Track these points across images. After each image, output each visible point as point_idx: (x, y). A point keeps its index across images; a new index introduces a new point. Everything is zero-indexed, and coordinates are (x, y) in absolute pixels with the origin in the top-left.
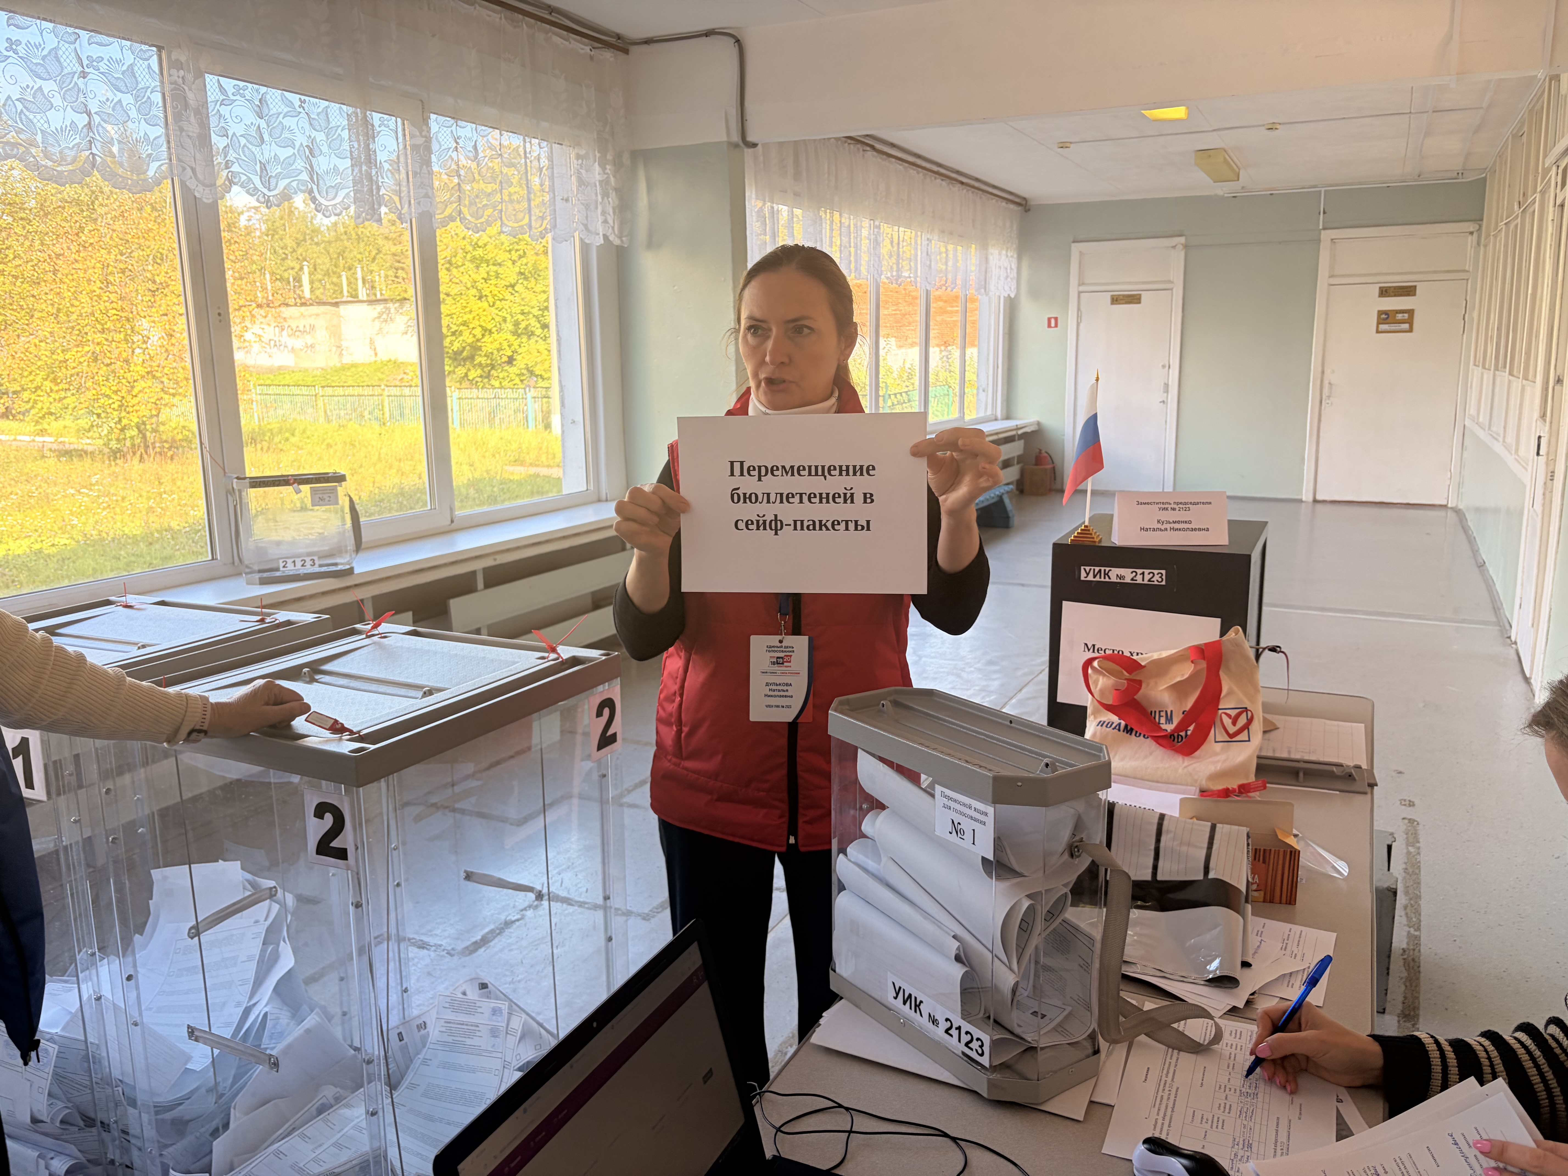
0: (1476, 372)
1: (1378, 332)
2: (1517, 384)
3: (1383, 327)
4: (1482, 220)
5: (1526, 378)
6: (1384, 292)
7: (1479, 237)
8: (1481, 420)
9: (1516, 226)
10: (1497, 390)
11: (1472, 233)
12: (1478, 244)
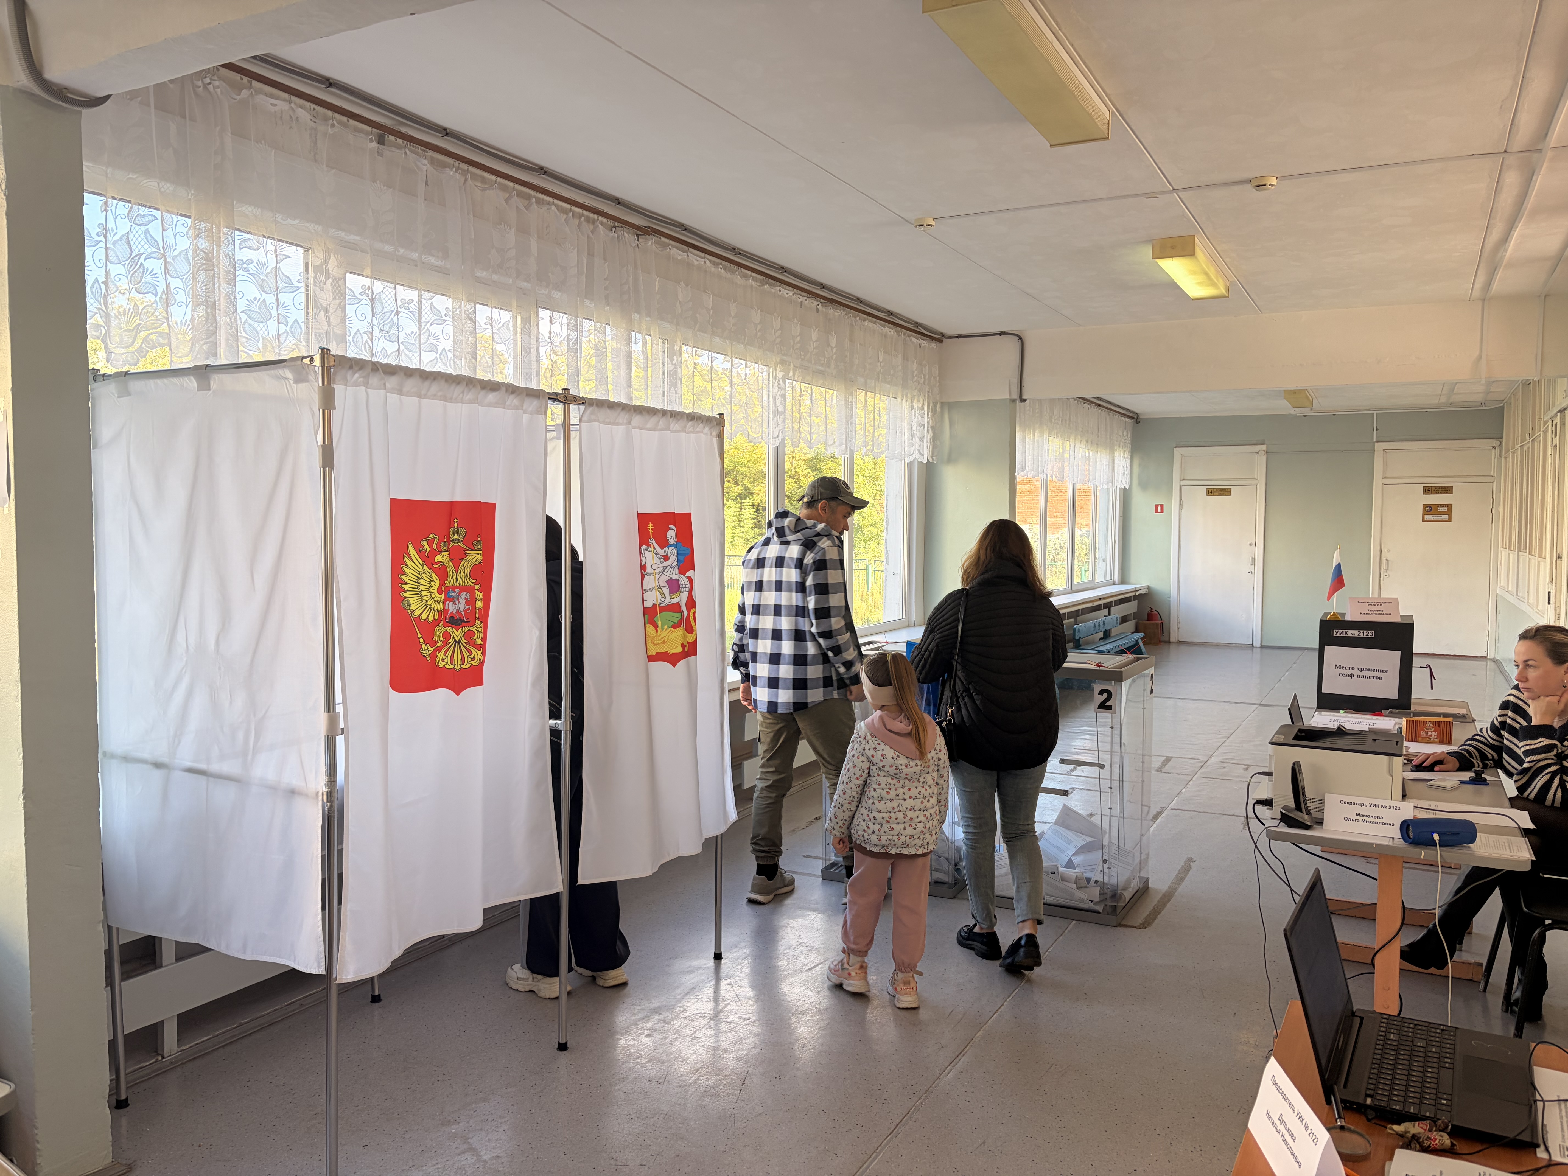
0: (1503, 553)
1: (1423, 520)
2: (1534, 561)
3: (1427, 517)
4: (1502, 438)
5: (1540, 556)
6: (1427, 490)
7: (1501, 450)
8: (1510, 589)
9: (1529, 448)
10: (1521, 566)
11: (1494, 447)
12: (1500, 455)
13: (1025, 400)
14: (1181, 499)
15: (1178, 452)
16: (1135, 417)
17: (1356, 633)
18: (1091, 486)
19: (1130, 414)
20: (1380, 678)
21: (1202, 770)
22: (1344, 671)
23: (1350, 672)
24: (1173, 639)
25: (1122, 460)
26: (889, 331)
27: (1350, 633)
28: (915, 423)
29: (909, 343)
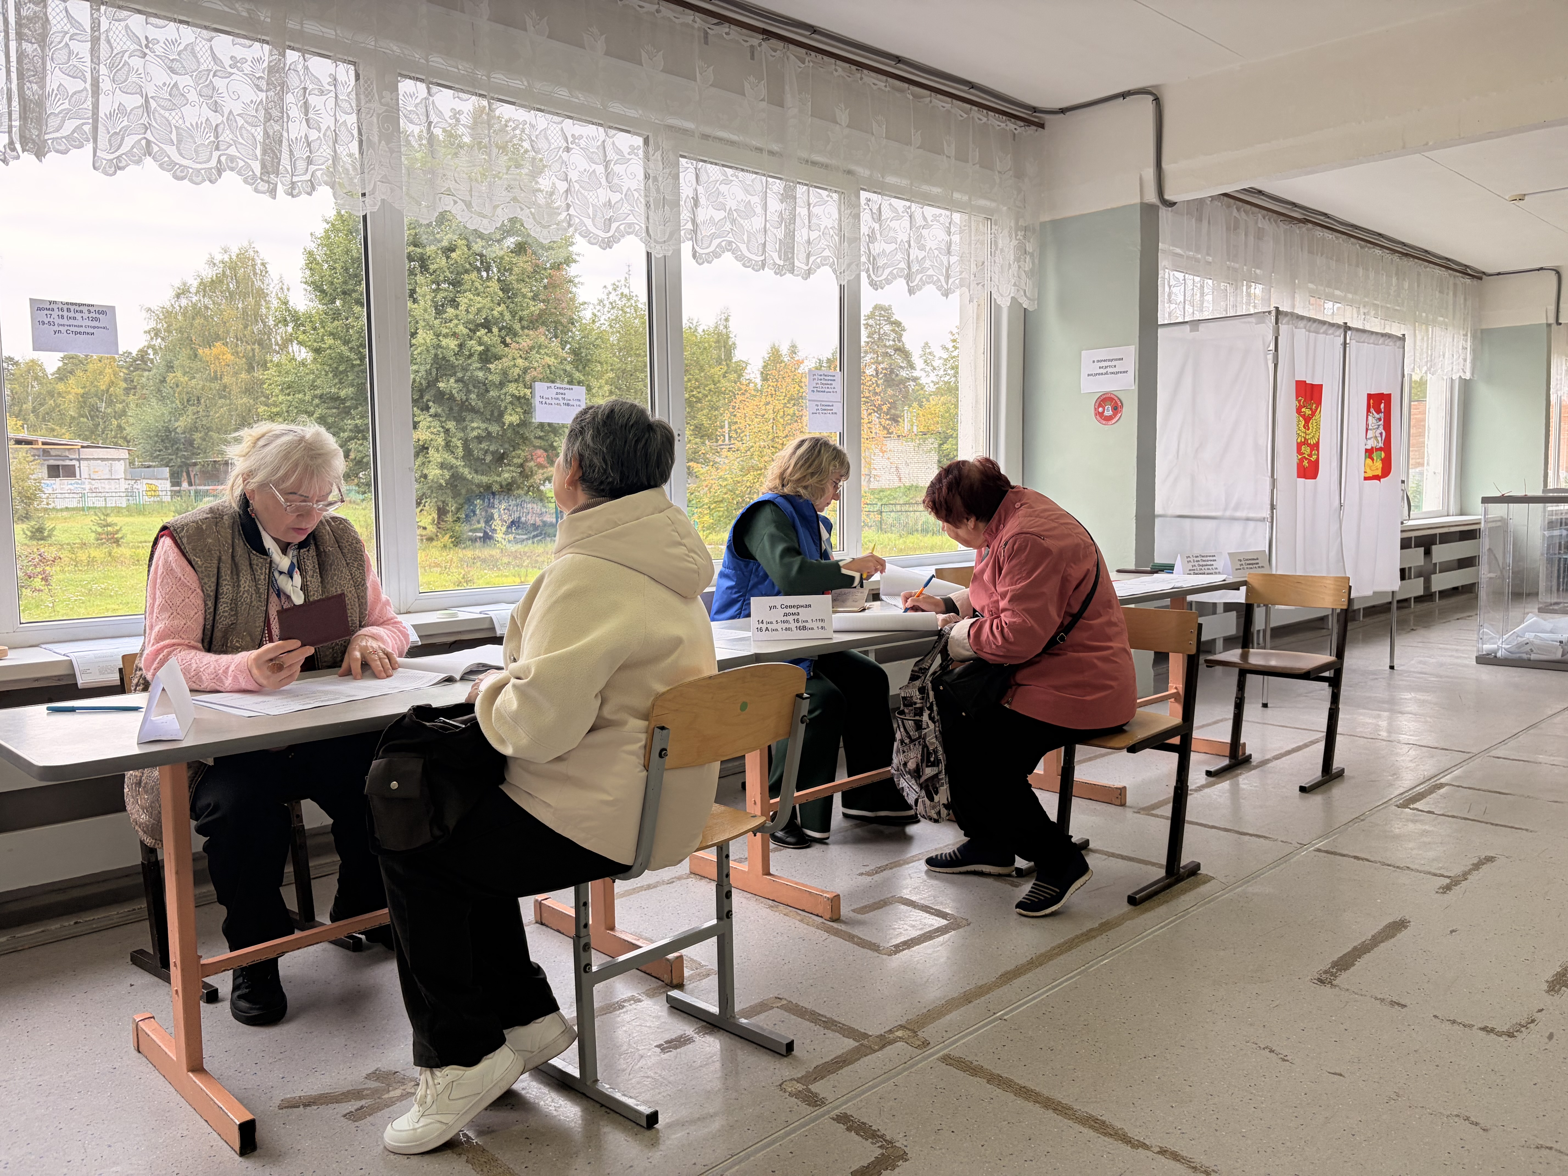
13: (1560, 324)
28: (1461, 347)
29: (1458, 282)
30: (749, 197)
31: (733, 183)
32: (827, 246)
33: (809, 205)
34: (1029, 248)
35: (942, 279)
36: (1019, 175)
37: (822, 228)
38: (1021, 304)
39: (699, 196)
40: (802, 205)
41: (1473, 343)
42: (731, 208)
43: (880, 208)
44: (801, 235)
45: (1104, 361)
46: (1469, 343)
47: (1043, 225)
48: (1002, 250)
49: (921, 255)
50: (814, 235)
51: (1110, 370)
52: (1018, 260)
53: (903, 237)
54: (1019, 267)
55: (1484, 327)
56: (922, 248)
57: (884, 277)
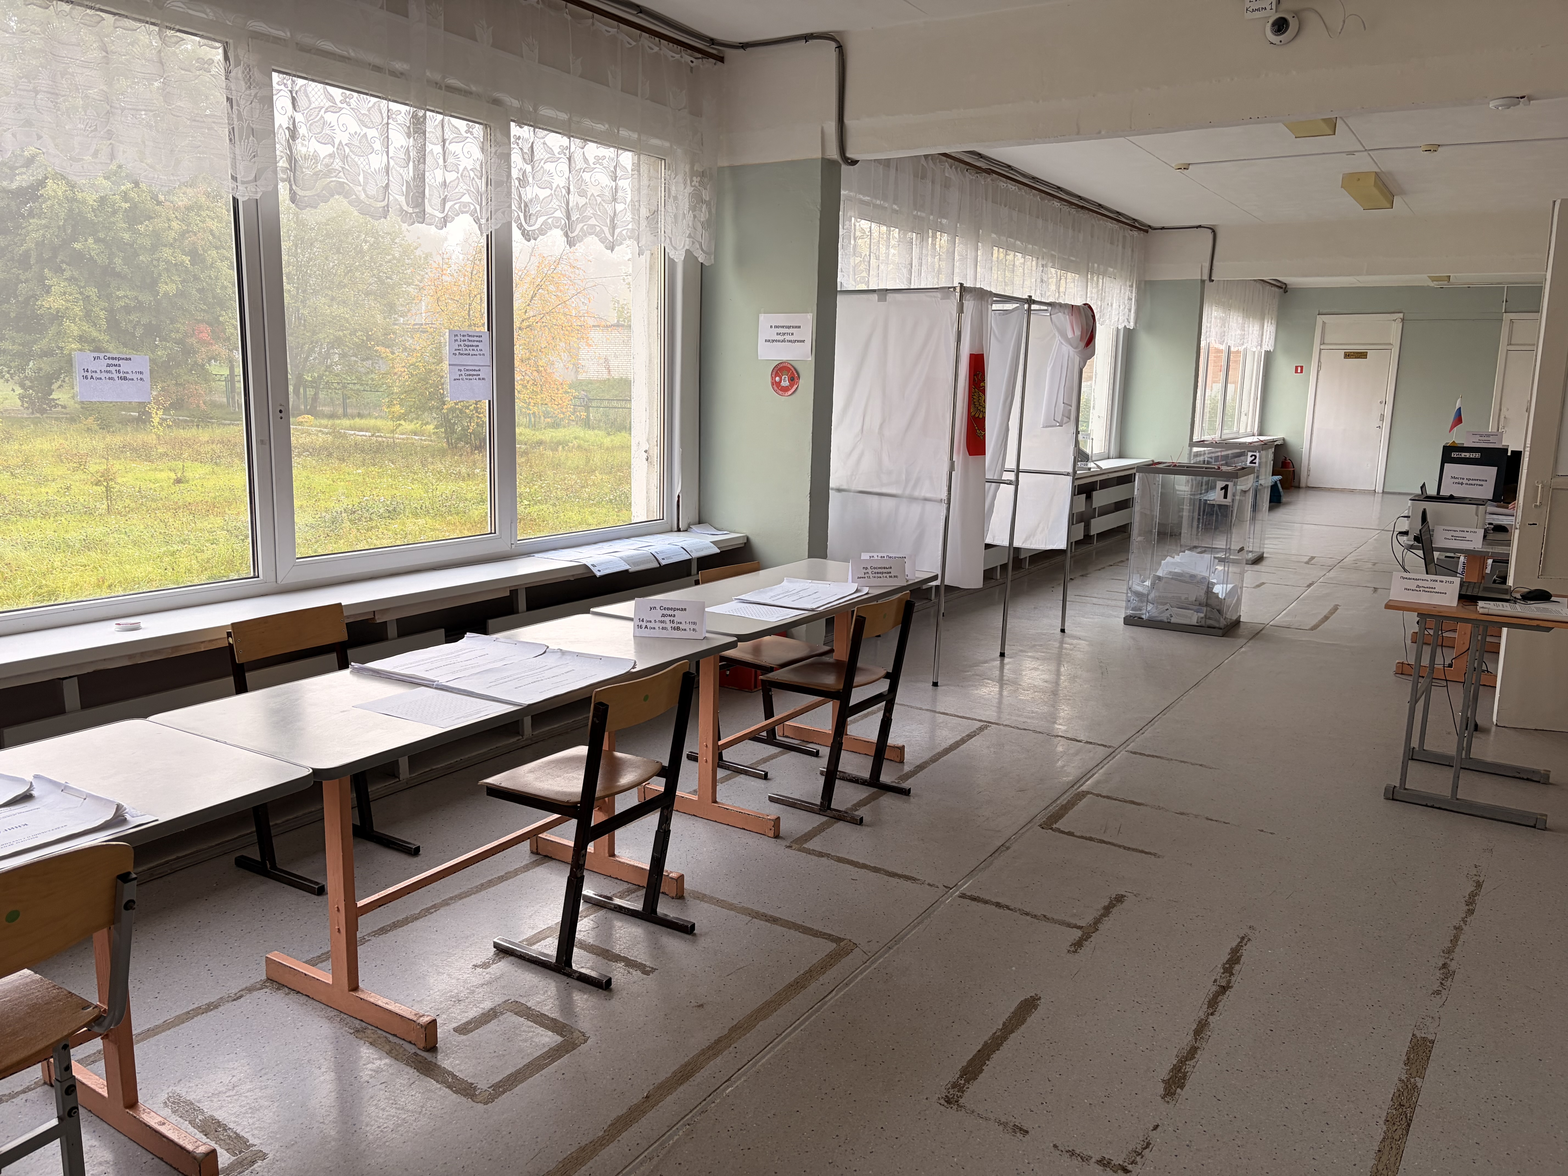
13: (1213, 281)
14: (1319, 361)
15: (1320, 319)
16: (1284, 286)
17: (1468, 455)
18: (1241, 349)
19: (1279, 284)
20: (1482, 485)
21: (1340, 564)
22: (1457, 481)
23: (1461, 481)
24: (1303, 484)
25: (1270, 328)
26: (1115, 226)
27: (1463, 455)
28: (1127, 298)
29: (1127, 235)
30: (365, 130)
31: (343, 111)
32: (468, 191)
33: (444, 141)
34: (706, 196)
35: (606, 229)
36: (696, 112)
37: (461, 168)
38: (696, 258)
39: (298, 125)
40: (436, 141)
41: (1138, 293)
42: (341, 142)
43: (532, 147)
44: (434, 176)
45: (783, 327)
46: (1134, 295)
47: (721, 169)
48: (676, 198)
49: (582, 201)
50: (451, 177)
51: (787, 338)
52: (693, 208)
53: (560, 181)
54: (695, 217)
55: (1147, 279)
56: (582, 193)
57: (537, 226)
